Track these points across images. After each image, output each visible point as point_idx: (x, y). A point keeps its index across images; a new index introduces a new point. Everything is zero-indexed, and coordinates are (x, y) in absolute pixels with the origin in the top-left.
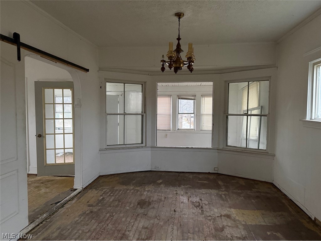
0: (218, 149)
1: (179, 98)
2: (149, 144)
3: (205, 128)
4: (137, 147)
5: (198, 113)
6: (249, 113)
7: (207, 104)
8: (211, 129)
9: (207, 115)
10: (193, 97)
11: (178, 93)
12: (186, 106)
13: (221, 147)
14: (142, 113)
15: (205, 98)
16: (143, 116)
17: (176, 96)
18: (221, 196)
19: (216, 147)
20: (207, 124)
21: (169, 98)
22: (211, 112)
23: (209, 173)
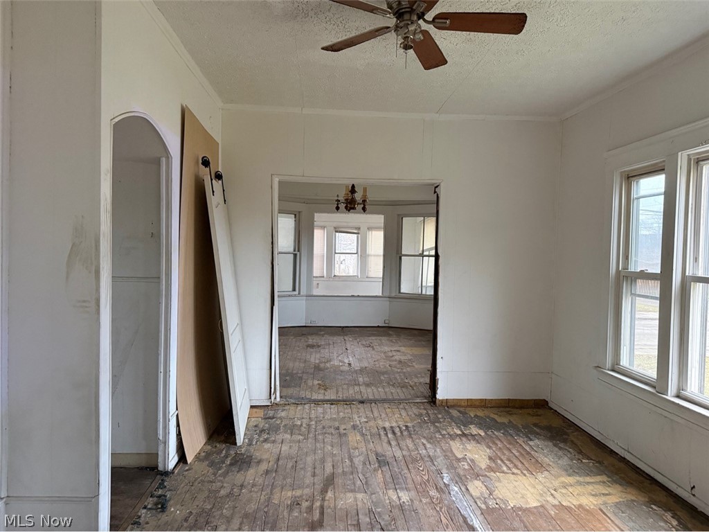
0: (389, 297)
1: (336, 232)
2: (303, 292)
3: (372, 274)
4: (289, 296)
5: (362, 253)
6: (425, 253)
7: (376, 241)
8: (382, 276)
9: (374, 256)
10: (357, 231)
11: (335, 224)
12: (346, 242)
13: (393, 295)
14: (295, 251)
15: (373, 232)
16: (295, 255)
17: (333, 228)
18: (391, 340)
19: (387, 294)
20: (376, 267)
21: (322, 231)
22: (381, 252)
23: (378, 327)
